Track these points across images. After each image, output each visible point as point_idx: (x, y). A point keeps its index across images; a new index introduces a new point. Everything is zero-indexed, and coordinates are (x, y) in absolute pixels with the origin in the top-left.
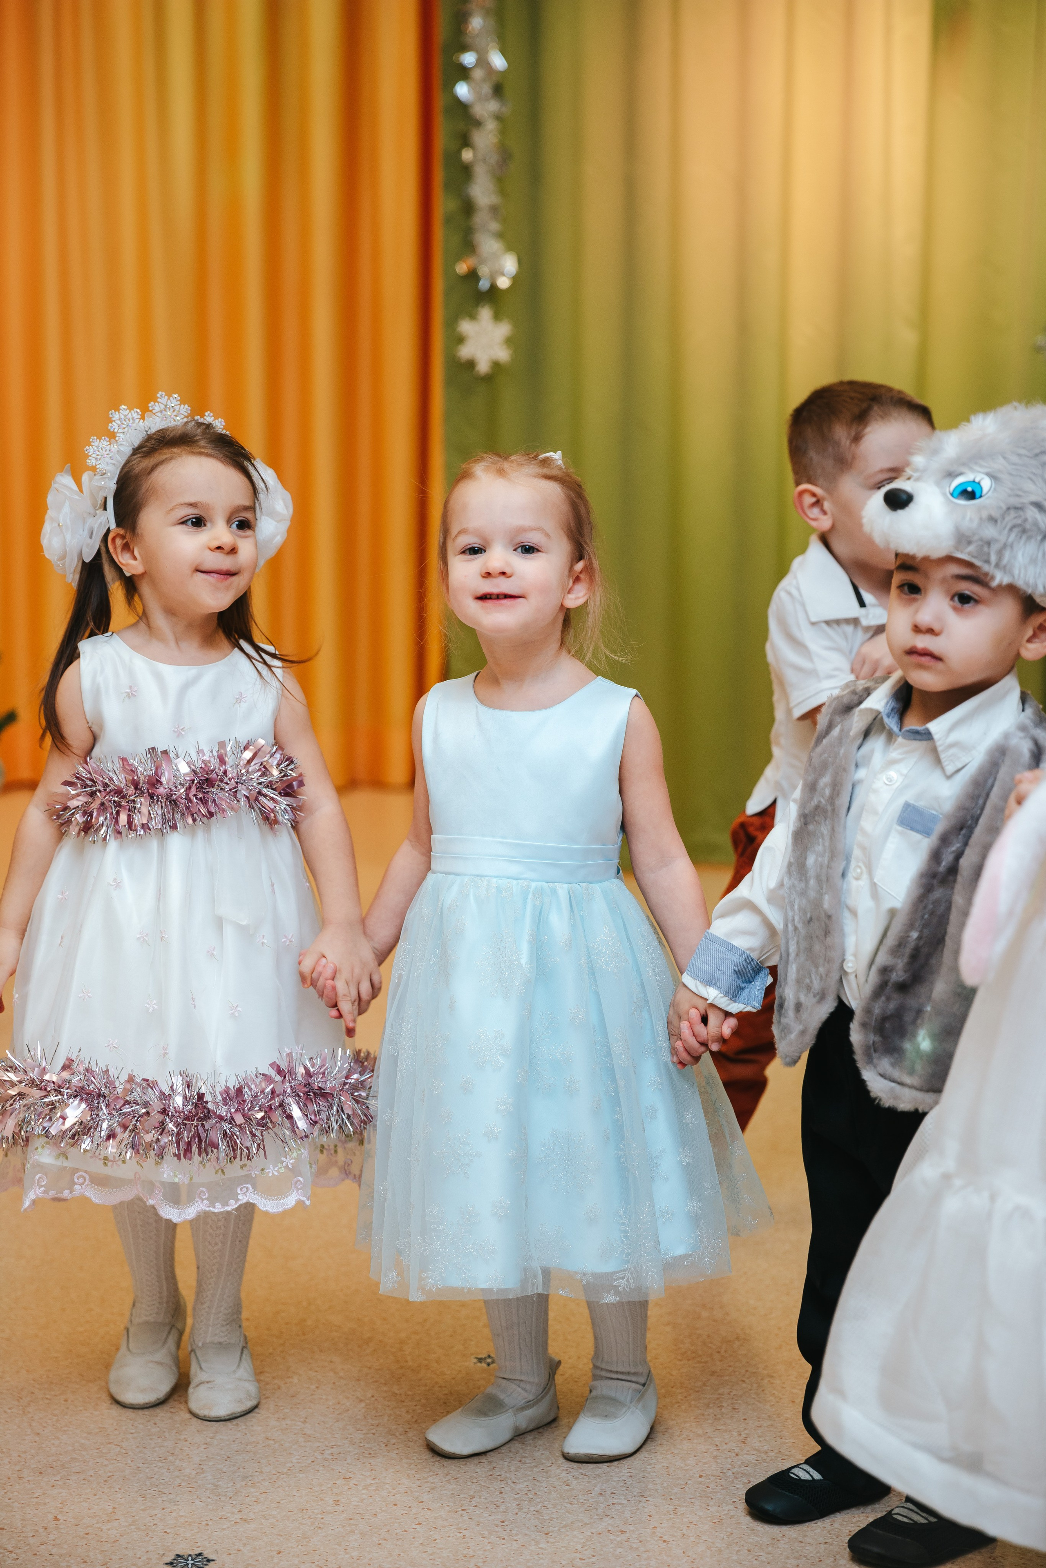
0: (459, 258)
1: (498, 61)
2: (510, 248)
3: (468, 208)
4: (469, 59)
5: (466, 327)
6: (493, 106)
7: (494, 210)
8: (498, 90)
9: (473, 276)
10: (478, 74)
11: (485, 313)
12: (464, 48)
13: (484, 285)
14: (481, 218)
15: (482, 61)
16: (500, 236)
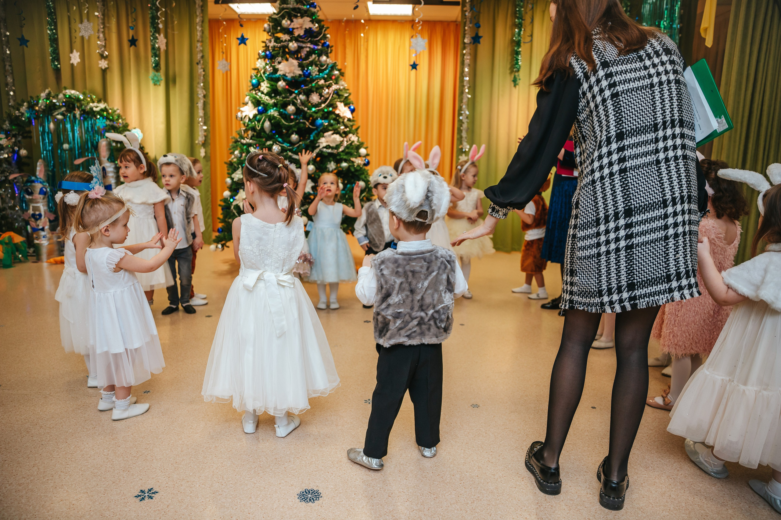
0: (459, 145)
1: (467, 113)
2: (468, 144)
3: (461, 137)
4: (463, 112)
5: (460, 157)
6: (466, 120)
7: (466, 137)
8: (467, 118)
9: (462, 149)
10: (464, 115)
11: (464, 155)
12: (462, 110)
13: (464, 150)
14: (464, 139)
15: (465, 113)
16: (467, 142)
